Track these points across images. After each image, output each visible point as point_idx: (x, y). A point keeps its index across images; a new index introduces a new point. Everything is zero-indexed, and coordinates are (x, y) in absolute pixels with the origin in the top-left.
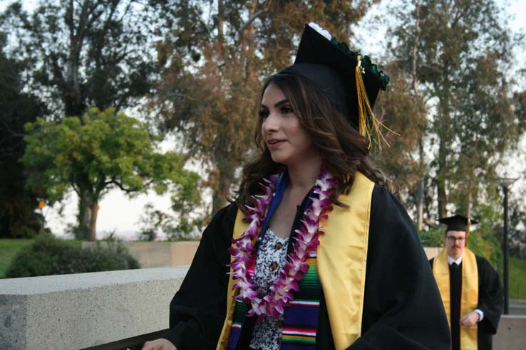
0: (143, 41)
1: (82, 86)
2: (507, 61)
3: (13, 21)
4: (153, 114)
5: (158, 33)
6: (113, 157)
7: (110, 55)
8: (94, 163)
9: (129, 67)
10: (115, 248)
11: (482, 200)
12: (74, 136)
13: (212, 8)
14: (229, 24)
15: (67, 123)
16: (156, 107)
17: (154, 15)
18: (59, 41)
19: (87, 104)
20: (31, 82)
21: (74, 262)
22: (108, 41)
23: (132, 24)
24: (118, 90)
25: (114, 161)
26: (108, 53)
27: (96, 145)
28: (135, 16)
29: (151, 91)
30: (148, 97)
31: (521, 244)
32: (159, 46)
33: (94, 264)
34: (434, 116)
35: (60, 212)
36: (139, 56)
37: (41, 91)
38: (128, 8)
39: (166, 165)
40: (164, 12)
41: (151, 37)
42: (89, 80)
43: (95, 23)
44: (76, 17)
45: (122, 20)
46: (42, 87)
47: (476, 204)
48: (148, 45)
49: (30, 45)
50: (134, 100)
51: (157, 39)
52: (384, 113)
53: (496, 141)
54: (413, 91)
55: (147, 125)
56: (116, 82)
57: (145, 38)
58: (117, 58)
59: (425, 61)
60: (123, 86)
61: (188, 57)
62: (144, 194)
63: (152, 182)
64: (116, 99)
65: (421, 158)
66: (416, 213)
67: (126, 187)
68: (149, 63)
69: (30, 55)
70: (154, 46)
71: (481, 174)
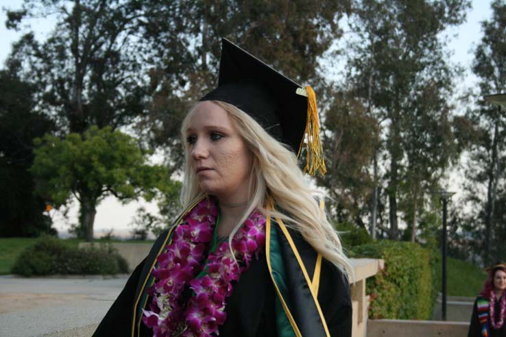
0: (138, 69)
1: (85, 107)
2: (449, 90)
3: (26, 50)
4: (145, 132)
5: (151, 61)
6: (109, 168)
7: (109, 80)
8: (93, 173)
9: (125, 90)
10: (107, 249)
11: (427, 208)
12: (75, 150)
13: (197, 41)
14: (212, 55)
15: (70, 139)
16: (148, 125)
17: (148, 46)
18: (66, 68)
19: (89, 122)
20: (41, 102)
21: (70, 260)
22: (108, 68)
23: (129, 54)
24: (116, 110)
25: (109, 172)
26: (108, 78)
27: (94, 158)
28: (131, 47)
29: (144, 111)
30: (141, 117)
31: (460, 246)
32: (151, 73)
33: (88, 263)
34: (387, 136)
35: (65, 214)
36: (134, 81)
37: (49, 110)
38: (125, 40)
39: (154, 176)
40: (156, 43)
41: (145, 65)
42: (91, 101)
43: (97, 52)
44: (81, 48)
45: (120, 50)
46: (50, 107)
47: (421, 211)
48: (142, 72)
49: (41, 70)
50: (129, 119)
51: (149, 67)
52: (342, 133)
53: (438, 158)
54: (368, 114)
55: (140, 141)
56: (114, 103)
57: (140, 66)
58: (115, 83)
59: (379, 88)
60: (119, 107)
61: (176, 82)
62: (135, 201)
63: (142, 190)
64: (113, 118)
65: (376, 172)
66: (371, 219)
67: (120, 194)
68: (143, 87)
69: (41, 78)
70: (147, 73)
71: (426, 186)
